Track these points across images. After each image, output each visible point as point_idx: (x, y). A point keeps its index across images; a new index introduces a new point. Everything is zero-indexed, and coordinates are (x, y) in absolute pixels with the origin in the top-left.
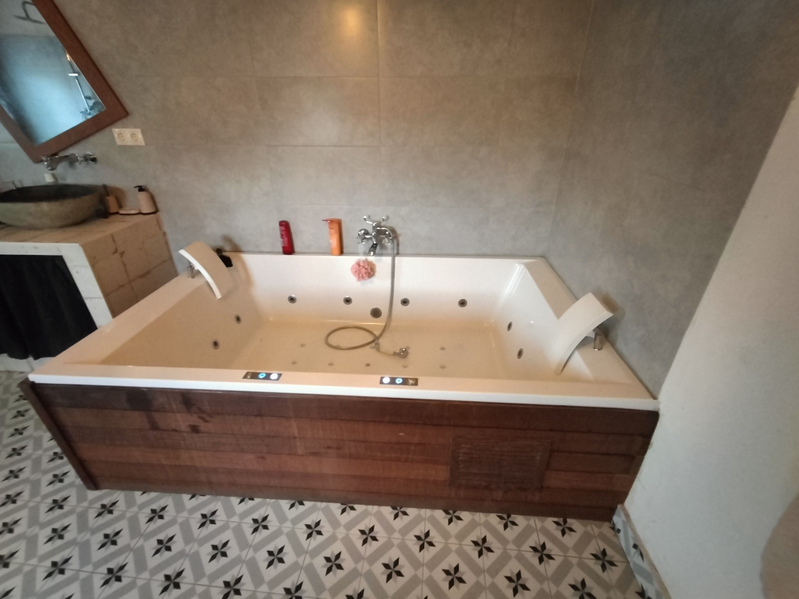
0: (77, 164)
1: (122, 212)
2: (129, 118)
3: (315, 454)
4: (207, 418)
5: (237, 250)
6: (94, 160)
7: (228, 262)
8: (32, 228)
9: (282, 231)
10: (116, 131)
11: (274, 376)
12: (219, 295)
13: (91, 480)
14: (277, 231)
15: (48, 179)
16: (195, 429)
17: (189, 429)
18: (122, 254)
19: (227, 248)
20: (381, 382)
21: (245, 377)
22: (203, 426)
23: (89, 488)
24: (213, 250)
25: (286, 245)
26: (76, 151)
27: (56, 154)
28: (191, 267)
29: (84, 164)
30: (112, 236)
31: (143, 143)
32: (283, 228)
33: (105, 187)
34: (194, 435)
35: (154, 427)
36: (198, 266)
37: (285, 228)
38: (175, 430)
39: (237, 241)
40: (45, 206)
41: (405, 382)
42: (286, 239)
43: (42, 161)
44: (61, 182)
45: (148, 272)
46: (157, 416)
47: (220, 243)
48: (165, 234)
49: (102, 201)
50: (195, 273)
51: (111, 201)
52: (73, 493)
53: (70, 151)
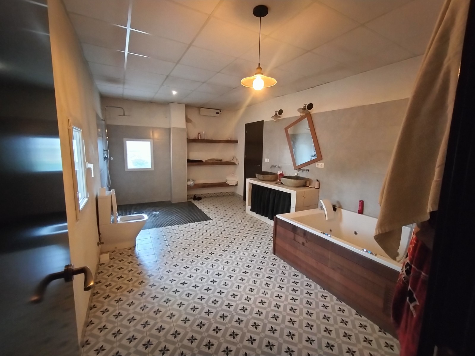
0: (304, 171)
1: (309, 186)
2: (322, 160)
3: (333, 269)
4: (307, 241)
5: (341, 207)
6: (308, 171)
7: (335, 209)
8: (288, 186)
9: (360, 204)
10: (317, 163)
11: (329, 235)
12: (327, 219)
13: (274, 252)
14: (358, 203)
15: (296, 175)
16: (303, 244)
17: (302, 243)
18: (305, 198)
19: (337, 206)
20: (363, 250)
21: (321, 233)
22: (306, 244)
23: (273, 253)
24: (332, 205)
25: (360, 209)
26: (305, 168)
27: (300, 168)
28: (322, 206)
29: (306, 171)
30: (304, 192)
31: (323, 168)
32: (360, 203)
33: (308, 178)
34: (302, 246)
35: (294, 239)
36: (324, 207)
37: (362, 203)
38: (298, 242)
39: (342, 204)
40: (293, 180)
41: (372, 253)
42: (360, 207)
43: (296, 170)
44: (298, 176)
45: (309, 206)
46: (296, 235)
47: (335, 203)
48: (319, 196)
49: (306, 183)
50: (322, 208)
51: (308, 183)
52: (269, 252)
53: (304, 168)
